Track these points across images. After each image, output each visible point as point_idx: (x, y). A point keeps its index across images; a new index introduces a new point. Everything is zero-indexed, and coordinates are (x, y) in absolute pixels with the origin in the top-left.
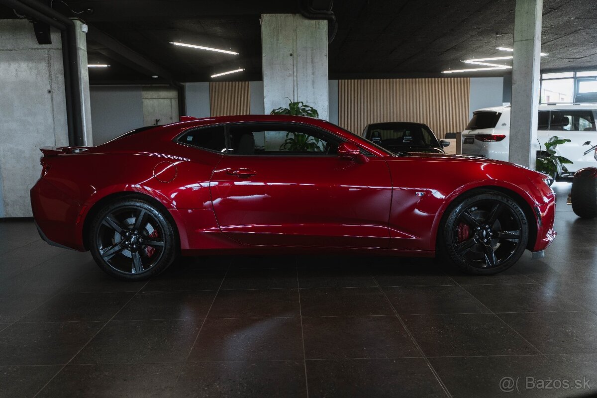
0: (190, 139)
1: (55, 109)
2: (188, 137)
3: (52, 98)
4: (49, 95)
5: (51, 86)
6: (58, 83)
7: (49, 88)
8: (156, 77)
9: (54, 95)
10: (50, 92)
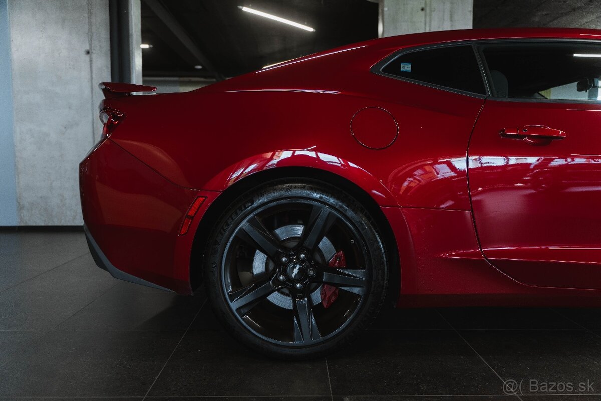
0: (407, 67)
1: (94, 76)
2: (402, 65)
3: (91, 61)
4: (87, 58)
5: (90, 45)
6: (100, 41)
7: (88, 48)
8: (199, 67)
9: (94, 56)
10: (88, 53)
